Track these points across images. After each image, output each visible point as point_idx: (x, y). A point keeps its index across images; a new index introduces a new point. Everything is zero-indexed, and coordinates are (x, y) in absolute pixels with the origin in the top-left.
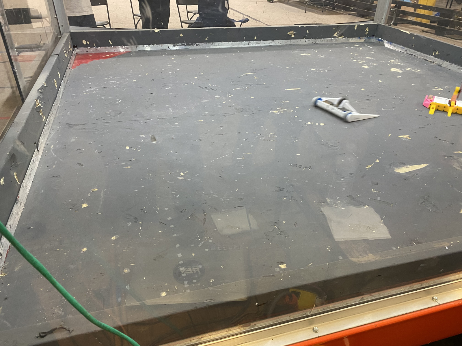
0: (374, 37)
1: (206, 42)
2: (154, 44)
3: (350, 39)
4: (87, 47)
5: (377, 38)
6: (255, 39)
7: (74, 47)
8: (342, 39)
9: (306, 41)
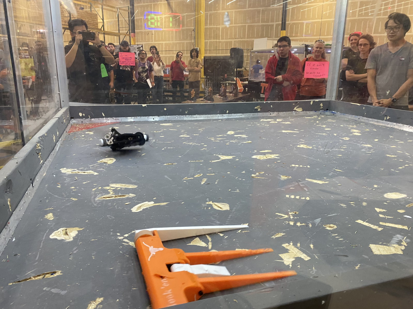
0: (328, 111)
1: (186, 114)
2: (141, 116)
3: (308, 112)
4: (83, 118)
5: (331, 111)
6: (227, 112)
7: (71, 118)
8: (301, 112)
9: (270, 114)
